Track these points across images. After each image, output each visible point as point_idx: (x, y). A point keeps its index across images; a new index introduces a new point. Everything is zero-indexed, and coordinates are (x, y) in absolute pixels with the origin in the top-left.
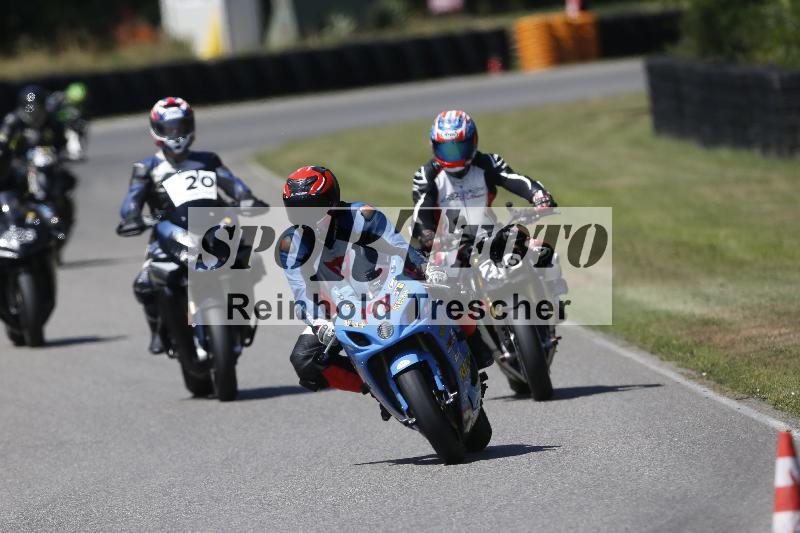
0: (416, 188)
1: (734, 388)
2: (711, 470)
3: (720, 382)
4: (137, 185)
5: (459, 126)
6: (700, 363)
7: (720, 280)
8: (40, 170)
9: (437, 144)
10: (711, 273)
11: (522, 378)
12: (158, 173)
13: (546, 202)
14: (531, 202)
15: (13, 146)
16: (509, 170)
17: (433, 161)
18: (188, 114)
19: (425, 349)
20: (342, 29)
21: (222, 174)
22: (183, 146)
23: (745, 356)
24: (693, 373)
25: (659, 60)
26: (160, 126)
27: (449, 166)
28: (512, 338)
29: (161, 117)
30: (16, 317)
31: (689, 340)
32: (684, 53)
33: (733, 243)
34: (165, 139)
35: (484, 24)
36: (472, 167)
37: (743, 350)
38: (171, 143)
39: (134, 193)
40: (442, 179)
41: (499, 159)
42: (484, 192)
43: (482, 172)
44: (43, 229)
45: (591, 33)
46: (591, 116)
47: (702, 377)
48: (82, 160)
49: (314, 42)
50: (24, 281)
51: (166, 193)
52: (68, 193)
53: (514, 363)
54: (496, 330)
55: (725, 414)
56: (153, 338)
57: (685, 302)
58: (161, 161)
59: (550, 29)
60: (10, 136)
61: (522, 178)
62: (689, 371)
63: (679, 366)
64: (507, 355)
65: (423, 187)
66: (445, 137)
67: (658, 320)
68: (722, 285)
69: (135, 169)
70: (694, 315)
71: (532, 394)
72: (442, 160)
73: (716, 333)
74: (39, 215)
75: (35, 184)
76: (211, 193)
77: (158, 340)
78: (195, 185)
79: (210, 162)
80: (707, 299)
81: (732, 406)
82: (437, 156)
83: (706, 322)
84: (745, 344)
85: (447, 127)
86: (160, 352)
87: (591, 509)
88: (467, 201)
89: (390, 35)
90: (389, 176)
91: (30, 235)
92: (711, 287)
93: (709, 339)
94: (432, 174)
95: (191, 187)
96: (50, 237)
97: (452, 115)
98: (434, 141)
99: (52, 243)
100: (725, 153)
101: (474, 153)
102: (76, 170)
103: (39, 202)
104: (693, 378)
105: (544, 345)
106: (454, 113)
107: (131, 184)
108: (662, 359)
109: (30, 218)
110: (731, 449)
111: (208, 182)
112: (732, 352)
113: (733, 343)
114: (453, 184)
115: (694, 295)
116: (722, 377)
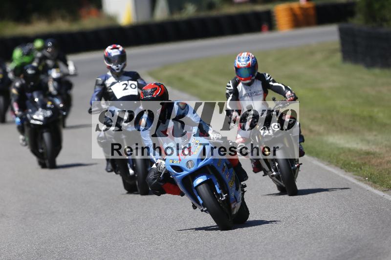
0: (228, 91)
1: (381, 185)
2: (370, 225)
3: (375, 182)
4: (98, 89)
5: (248, 60)
6: (365, 173)
7: (375, 133)
8: (55, 80)
9: (238, 69)
10: (370, 130)
11: (282, 184)
12: (108, 82)
13: (292, 96)
14: (285, 97)
15: (41, 68)
16: (274, 81)
17: (237, 78)
18: (123, 53)
19: (211, 173)
20: (190, 11)
21: (140, 82)
22: (120, 69)
23: (387, 170)
24: (362, 178)
25: (345, 25)
26: (109, 59)
27: (244, 80)
28: (277, 164)
29: (109, 54)
30: (42, 154)
31: (359, 162)
32: (357, 22)
33: (381, 115)
34: (111, 65)
35: (260, 8)
36: (255, 80)
37: (386, 167)
38: (114, 67)
39: (97, 93)
40: (240, 87)
41: (269, 76)
42: (262, 92)
43: (261, 82)
44: (55, 110)
45: (312, 12)
46: (312, 53)
47: (366, 180)
48: (75, 75)
49: (177, 17)
50: (46, 136)
51: (112, 92)
52: (68, 92)
53: (278, 177)
54: (269, 161)
55: (377, 198)
56: (108, 164)
57: (357, 144)
58: (110, 76)
59: (291, 10)
60: (39, 63)
61: (280, 85)
62: (360, 177)
63: (354, 175)
64: (274, 173)
65: (231, 91)
66: (241, 66)
67: (344, 152)
68: (375, 136)
69: (97, 81)
70: (362, 150)
71: (287, 193)
72: (240, 77)
73: (373, 158)
74: (53, 103)
75: (52, 87)
76: (135, 92)
77: (110, 165)
78: (127, 88)
79: (134, 76)
80: (368, 142)
81: (380, 194)
82: (238, 75)
83: (368, 153)
84: (387, 164)
85: (242, 61)
86: (111, 171)
87: (312, 244)
88: (253, 97)
89: (214, 13)
90: (213, 82)
91: (49, 113)
92: (370, 136)
93: (369, 161)
94: (236, 84)
95: (125, 89)
96: (59, 114)
97: (245, 55)
98: (236, 68)
99: (60, 117)
100: (377, 71)
101: (256, 73)
102: (73, 80)
103: (54, 96)
104: (362, 181)
105: (292, 168)
106: (246, 53)
107: (95, 88)
108: (346, 171)
109: (49, 104)
110: (380, 216)
111: (133, 86)
112: (381, 168)
113: (381, 164)
114: (246, 89)
115: (362, 140)
116: (376, 180)
